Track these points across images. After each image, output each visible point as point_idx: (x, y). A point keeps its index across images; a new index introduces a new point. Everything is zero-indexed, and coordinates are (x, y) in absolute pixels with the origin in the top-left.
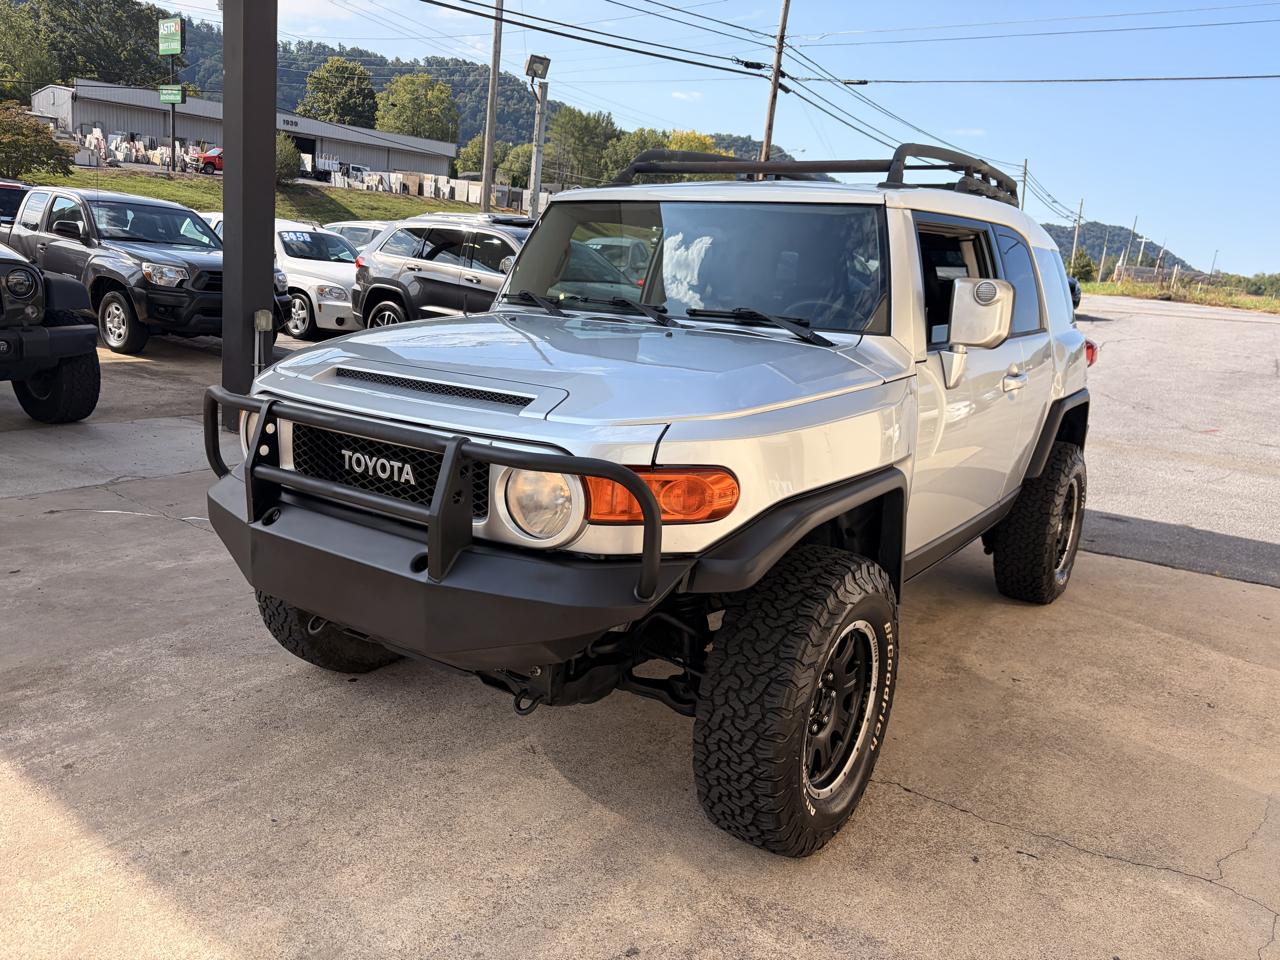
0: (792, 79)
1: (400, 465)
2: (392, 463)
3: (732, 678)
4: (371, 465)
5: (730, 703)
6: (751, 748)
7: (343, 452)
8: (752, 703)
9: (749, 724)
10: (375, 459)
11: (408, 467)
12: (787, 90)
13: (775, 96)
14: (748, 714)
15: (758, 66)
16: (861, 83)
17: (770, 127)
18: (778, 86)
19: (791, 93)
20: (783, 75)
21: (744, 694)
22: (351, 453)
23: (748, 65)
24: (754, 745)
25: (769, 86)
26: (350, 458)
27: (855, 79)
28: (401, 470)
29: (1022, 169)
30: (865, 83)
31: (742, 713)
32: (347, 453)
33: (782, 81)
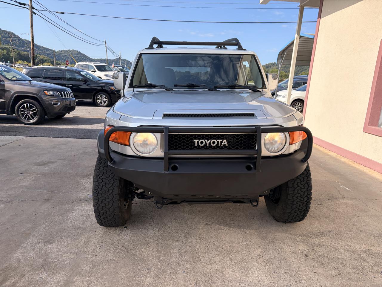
0: (36, 10)
1: (222, 140)
2: (218, 140)
3: (298, 180)
4: (208, 143)
5: (299, 186)
6: (307, 195)
7: (194, 140)
8: (305, 184)
9: (305, 189)
10: (210, 141)
11: (225, 141)
12: (35, 14)
13: (32, 15)
14: (305, 187)
15: (24, 4)
16: (62, 13)
17: (32, 26)
18: (33, 12)
19: (37, 15)
20: (34, 8)
21: (303, 183)
22: (198, 140)
23: (20, 3)
24: (307, 194)
25: (29, 12)
26: (198, 142)
27: (60, 12)
28: (221, 142)
29: (105, 43)
30: (64, 13)
31: (303, 187)
32: (196, 141)
33: (34, 10)
